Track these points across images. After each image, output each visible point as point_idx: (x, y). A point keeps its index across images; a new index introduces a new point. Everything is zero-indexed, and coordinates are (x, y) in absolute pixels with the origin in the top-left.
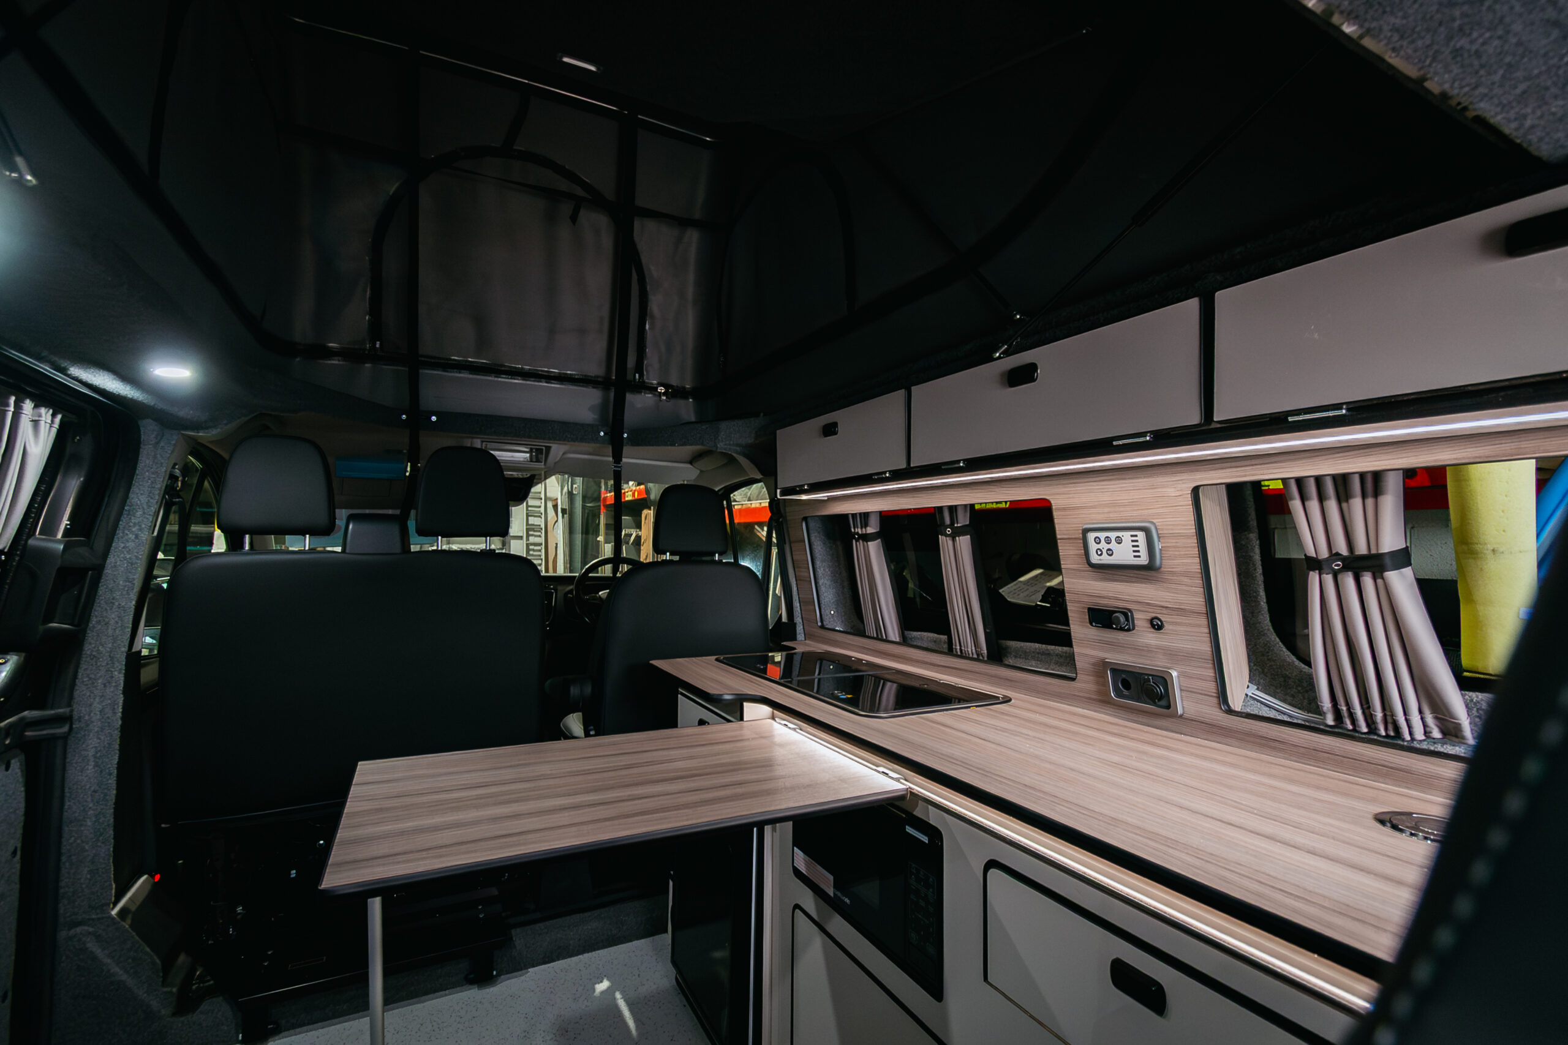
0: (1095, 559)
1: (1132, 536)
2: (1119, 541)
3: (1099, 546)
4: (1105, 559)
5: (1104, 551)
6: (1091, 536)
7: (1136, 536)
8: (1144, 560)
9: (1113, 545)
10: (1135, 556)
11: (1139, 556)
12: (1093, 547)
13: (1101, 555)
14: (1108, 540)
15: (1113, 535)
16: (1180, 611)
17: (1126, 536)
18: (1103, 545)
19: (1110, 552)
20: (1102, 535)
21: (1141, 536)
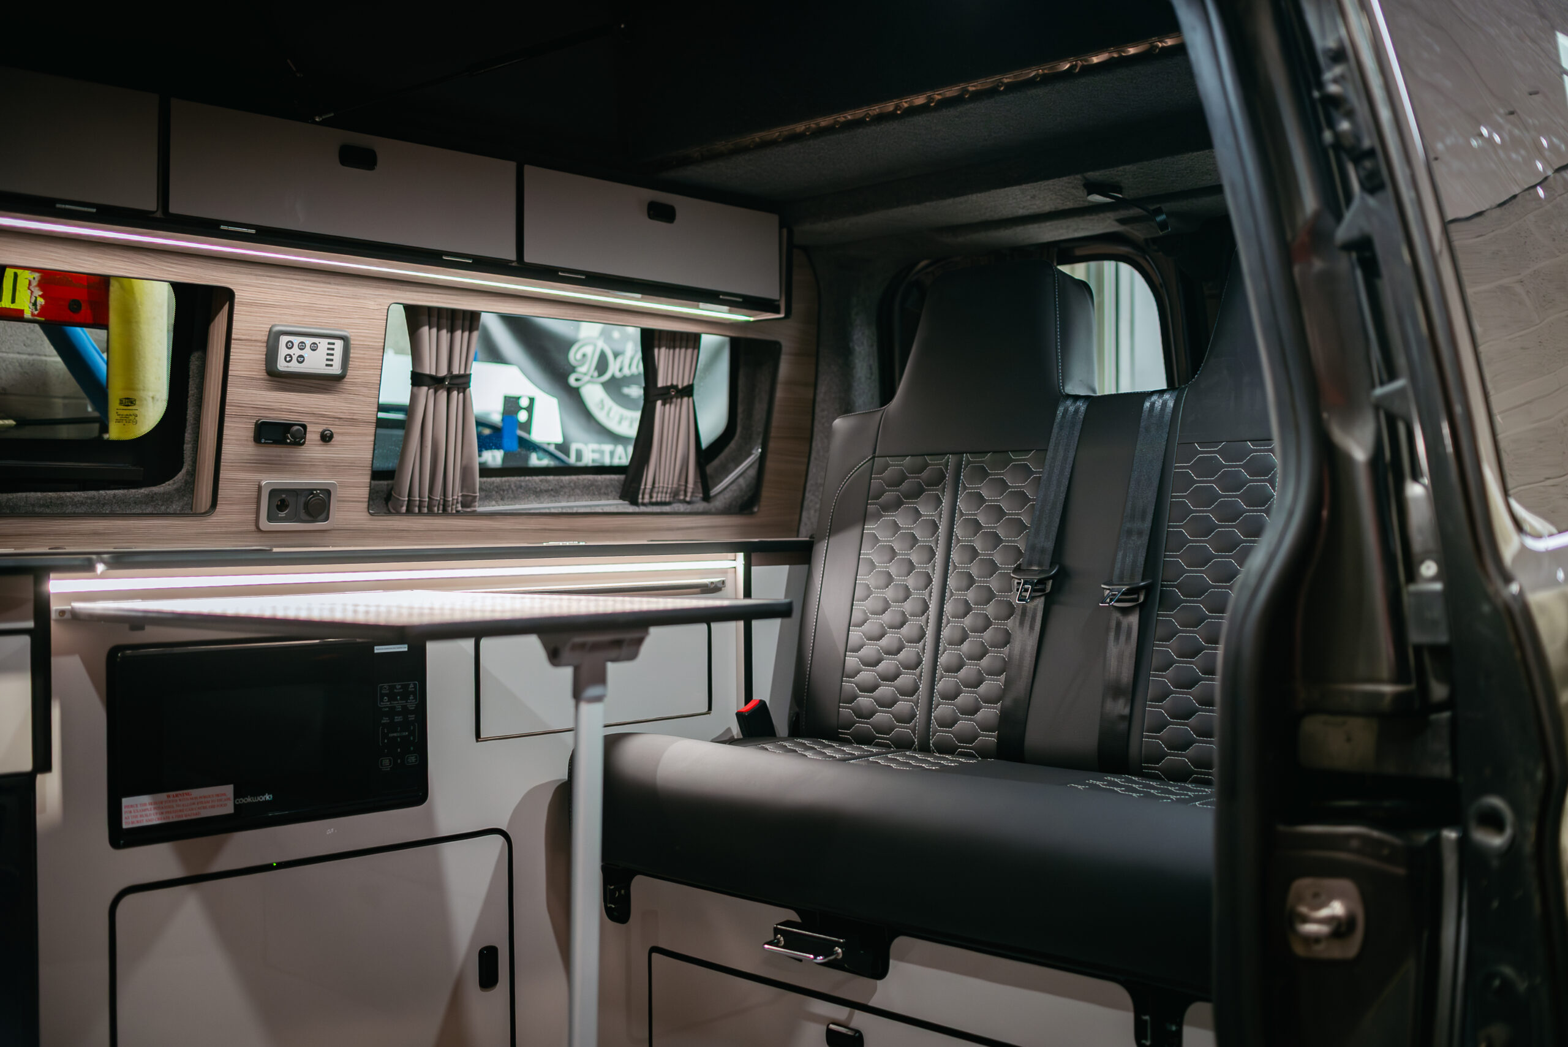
0: (282, 365)
1: (329, 344)
2: (314, 347)
3: (290, 352)
4: (294, 367)
5: (295, 358)
6: (284, 339)
7: (333, 344)
8: (336, 369)
9: (306, 353)
10: (327, 365)
11: (331, 365)
12: (283, 351)
13: (290, 361)
14: (302, 347)
15: (308, 341)
16: (353, 421)
17: (323, 343)
18: (295, 352)
19: (301, 359)
20: (296, 340)
21: (339, 345)
